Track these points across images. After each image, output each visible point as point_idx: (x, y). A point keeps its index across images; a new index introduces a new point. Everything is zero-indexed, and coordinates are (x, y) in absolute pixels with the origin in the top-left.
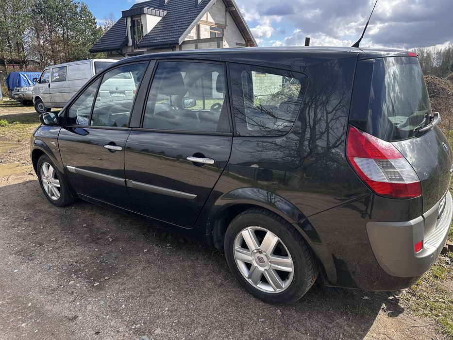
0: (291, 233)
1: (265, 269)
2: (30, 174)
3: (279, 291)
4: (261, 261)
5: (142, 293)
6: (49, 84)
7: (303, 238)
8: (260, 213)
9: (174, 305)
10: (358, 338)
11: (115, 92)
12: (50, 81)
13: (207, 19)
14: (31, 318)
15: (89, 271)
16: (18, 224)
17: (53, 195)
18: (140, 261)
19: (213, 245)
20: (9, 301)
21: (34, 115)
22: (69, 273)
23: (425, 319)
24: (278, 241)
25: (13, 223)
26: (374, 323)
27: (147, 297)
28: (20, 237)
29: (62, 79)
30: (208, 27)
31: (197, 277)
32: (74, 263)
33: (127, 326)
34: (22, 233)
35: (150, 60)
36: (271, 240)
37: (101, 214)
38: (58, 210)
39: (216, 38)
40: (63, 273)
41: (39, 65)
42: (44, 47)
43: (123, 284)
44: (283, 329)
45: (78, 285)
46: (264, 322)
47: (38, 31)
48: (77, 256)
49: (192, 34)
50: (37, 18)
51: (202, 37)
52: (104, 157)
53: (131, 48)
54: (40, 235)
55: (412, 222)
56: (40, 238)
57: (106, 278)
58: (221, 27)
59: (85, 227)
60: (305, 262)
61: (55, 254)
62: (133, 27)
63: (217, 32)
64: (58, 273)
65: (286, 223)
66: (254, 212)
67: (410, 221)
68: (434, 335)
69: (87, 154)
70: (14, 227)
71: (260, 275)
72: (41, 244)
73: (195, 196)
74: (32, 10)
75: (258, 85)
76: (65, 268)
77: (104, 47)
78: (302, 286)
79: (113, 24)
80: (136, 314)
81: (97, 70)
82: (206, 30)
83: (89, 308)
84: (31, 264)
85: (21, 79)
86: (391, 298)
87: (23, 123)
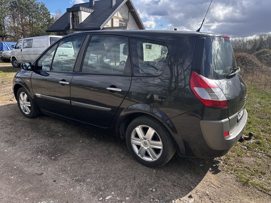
0: (161, 127)
1: (148, 148)
2: (10, 100)
3: (154, 160)
4: (145, 144)
5: (79, 162)
6: (21, 49)
7: (168, 130)
8: (146, 118)
9: (97, 168)
10: (196, 184)
11: (62, 55)
12: (22, 48)
13: (118, 15)
14: (16, 174)
15: (49, 151)
16: (5, 127)
17: (26, 111)
18: (78, 147)
19: (120, 137)
20: (3, 165)
21: (11, 68)
22: (37, 152)
23: (231, 175)
24: (155, 132)
25: (2, 126)
26: (205, 177)
27: (82, 164)
28: (7, 133)
29: (30, 46)
30: (118, 20)
31: (110, 154)
32: (40, 147)
33: (71, 178)
34: (8, 132)
35: (87, 35)
36: (151, 132)
37: (54, 122)
38: (29, 120)
39: (122, 26)
40: (33, 152)
41: (14, 38)
42: (17, 28)
43: (68, 158)
44: (156, 179)
45: (43, 158)
46: (146, 176)
47: (14, 17)
48: (41, 143)
49: (109, 24)
50: (14, 10)
51: (114, 26)
52: (56, 90)
53: (71, 30)
54: (19, 132)
55: (223, 121)
56: (19, 134)
57: (59, 155)
58: (126, 21)
59: (45, 129)
60: (168, 143)
61: (28, 142)
62: (73, 18)
63: (123, 23)
64: (31, 152)
65: (159, 123)
66: (142, 117)
67: (222, 120)
68: (235, 182)
69: (46, 88)
70: (3, 128)
71: (145, 151)
72: (20, 137)
73: (111, 109)
74: (11, 5)
75: (147, 55)
76: (35, 150)
77: (55, 29)
78: (167, 156)
79: (61, 16)
80: (76, 172)
81: (51, 42)
82: (117, 22)
83: (50, 169)
84: (14, 147)
85: (3, 46)
86: (214, 165)
87: (4, 72)
